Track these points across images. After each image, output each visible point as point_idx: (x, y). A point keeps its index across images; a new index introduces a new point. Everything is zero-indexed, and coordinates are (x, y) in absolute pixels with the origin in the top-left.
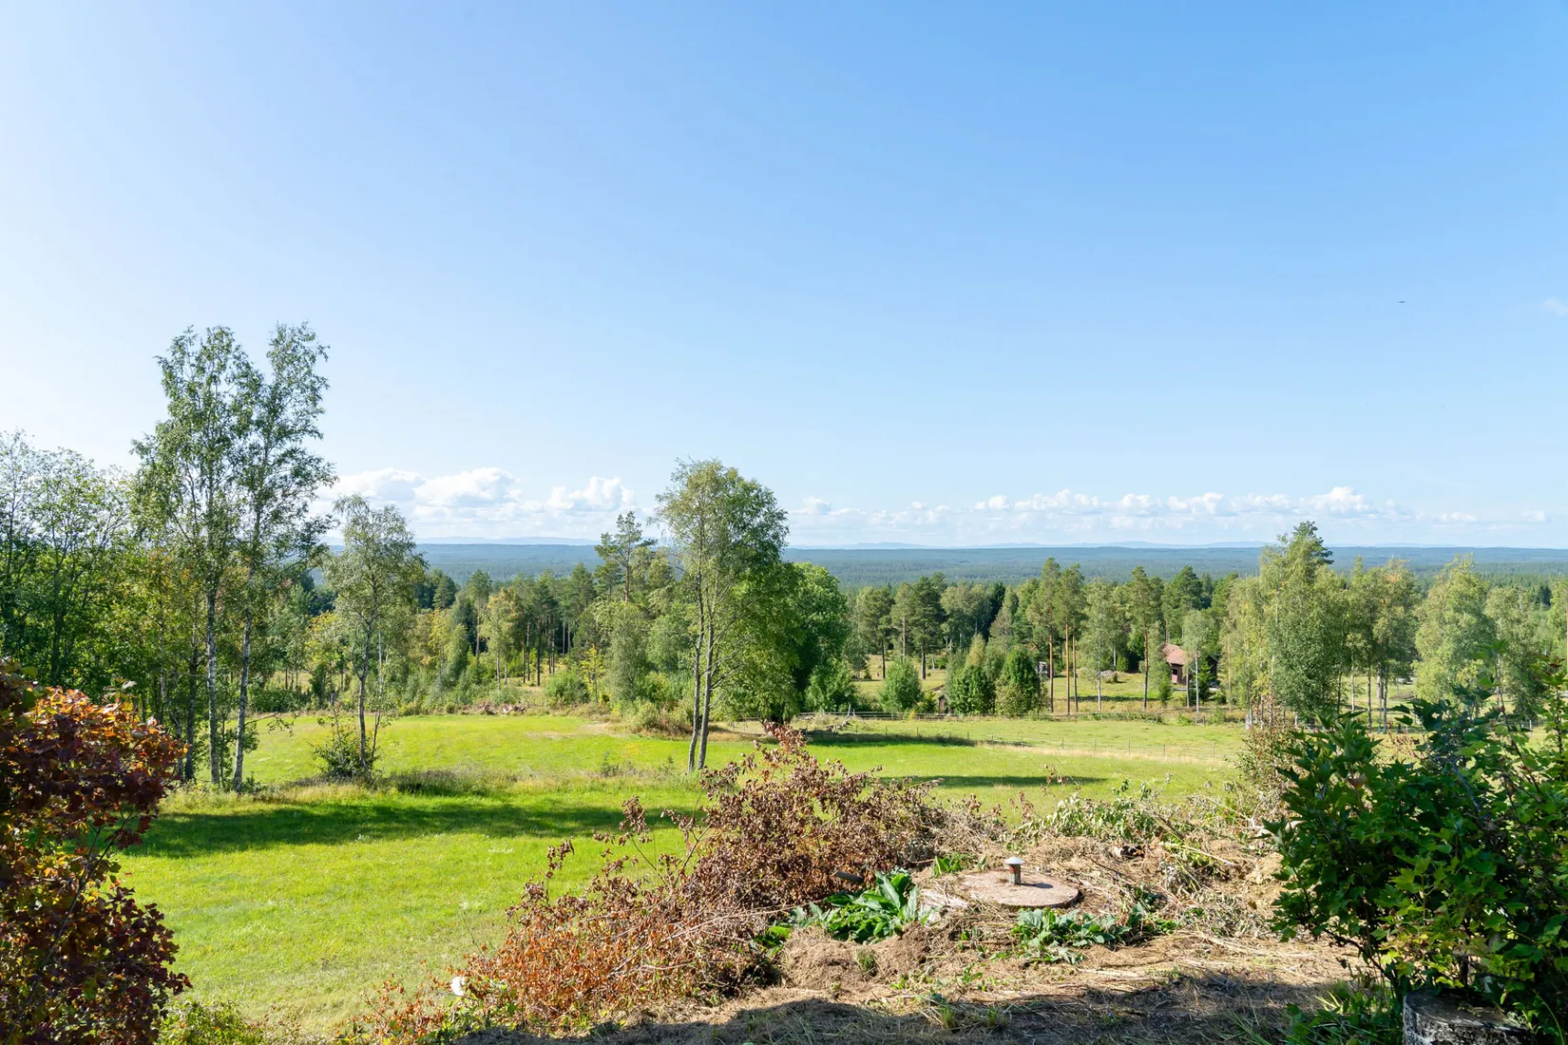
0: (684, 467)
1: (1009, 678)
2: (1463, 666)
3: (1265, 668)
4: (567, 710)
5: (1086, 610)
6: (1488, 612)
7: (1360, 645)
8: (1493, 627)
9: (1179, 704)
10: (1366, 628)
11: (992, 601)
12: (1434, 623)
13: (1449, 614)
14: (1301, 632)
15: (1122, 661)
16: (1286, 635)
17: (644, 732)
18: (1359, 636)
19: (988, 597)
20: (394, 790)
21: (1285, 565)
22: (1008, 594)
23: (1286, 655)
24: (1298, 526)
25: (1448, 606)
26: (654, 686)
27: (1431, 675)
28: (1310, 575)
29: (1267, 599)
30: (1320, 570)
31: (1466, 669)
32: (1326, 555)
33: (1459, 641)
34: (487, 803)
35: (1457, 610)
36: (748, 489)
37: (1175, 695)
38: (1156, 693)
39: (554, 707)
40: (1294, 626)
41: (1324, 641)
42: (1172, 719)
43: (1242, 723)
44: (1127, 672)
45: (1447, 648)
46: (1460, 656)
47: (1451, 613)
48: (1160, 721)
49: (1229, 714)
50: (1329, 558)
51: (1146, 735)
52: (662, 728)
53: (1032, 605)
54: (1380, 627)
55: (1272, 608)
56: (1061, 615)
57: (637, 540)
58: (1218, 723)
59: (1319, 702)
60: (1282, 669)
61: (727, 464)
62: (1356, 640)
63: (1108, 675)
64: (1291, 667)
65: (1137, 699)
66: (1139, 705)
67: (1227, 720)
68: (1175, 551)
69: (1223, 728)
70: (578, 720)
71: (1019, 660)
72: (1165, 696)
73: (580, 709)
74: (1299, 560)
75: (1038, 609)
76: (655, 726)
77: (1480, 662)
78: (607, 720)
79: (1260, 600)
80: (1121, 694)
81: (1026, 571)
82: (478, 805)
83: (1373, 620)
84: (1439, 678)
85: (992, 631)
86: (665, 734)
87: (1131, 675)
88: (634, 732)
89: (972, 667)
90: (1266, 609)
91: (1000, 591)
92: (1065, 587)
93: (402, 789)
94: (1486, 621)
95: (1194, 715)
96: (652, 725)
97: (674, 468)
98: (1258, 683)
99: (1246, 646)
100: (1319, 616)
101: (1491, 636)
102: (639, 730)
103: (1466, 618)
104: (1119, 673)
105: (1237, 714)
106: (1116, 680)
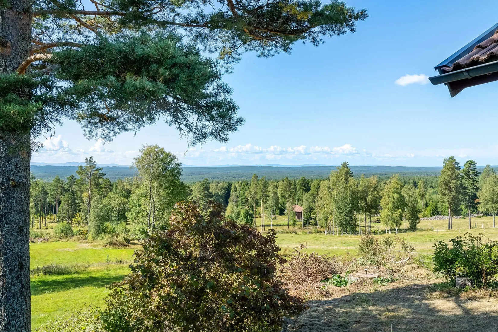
0: (144, 147)
1: (242, 219)
2: (395, 212)
3: (331, 214)
4: (67, 239)
5: (267, 193)
6: (403, 193)
7: (363, 205)
8: (404, 199)
9: (299, 227)
10: (365, 199)
11: (227, 189)
12: (387, 197)
13: (391, 194)
14: (344, 201)
15: (277, 211)
16: (339, 202)
17: (108, 246)
18: (363, 202)
19: (225, 187)
20: (41, 274)
21: (338, 177)
22: (233, 186)
23: (339, 209)
24: (342, 163)
25: (391, 191)
26: (106, 228)
27: (385, 215)
28: (347, 181)
29: (333, 189)
30: (350, 179)
31: (396, 213)
32: (351, 174)
33: (394, 203)
34: (82, 276)
35: (393, 193)
36: (167, 155)
37: (297, 223)
38: (291, 223)
39: (60, 238)
40: (342, 199)
41: (351, 203)
42: (299, 232)
43: (323, 233)
44: (279, 215)
45: (390, 206)
46: (395, 208)
47: (392, 194)
48: (296, 233)
49: (319, 230)
50: (352, 175)
51: (292, 239)
52: (115, 244)
53: (248, 192)
54: (369, 199)
55: (334, 193)
56: (260, 195)
57: (94, 168)
58: (315, 233)
59: (350, 225)
60: (337, 214)
61: (161, 146)
62: (362, 203)
63: (273, 216)
64: (341, 213)
65: (285, 225)
66: (286, 228)
67: (318, 232)
68: (289, 167)
69: (317, 235)
70: (74, 243)
71: (246, 213)
72: (294, 224)
73: (73, 239)
74: (343, 175)
75: (250, 193)
76: (112, 244)
77: (400, 210)
78: (87, 243)
79: (330, 189)
80: (278, 223)
81: (235, 175)
82: (78, 277)
83: (367, 196)
84: (388, 215)
85: (229, 201)
86: (117, 247)
87: (281, 216)
88: (103, 247)
89: (228, 216)
90: (333, 193)
91: (230, 185)
92: (261, 185)
93: (45, 273)
94: (402, 196)
95: (307, 230)
96: (111, 243)
97: (141, 147)
98: (329, 218)
99: (325, 206)
100: (350, 195)
101: (404, 201)
102: (106, 246)
103: (396, 195)
104: (277, 216)
105: (321, 229)
106: (275, 218)
